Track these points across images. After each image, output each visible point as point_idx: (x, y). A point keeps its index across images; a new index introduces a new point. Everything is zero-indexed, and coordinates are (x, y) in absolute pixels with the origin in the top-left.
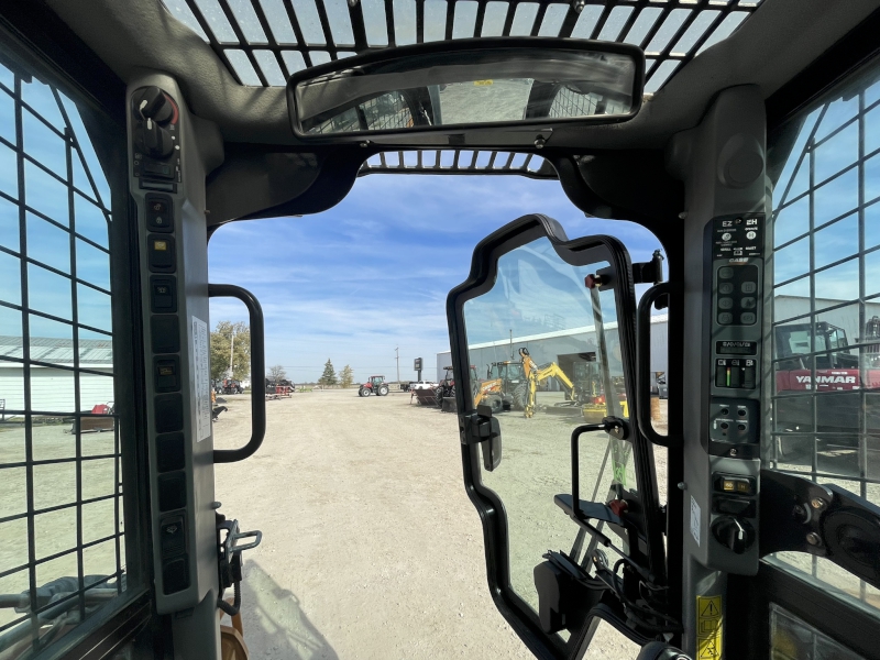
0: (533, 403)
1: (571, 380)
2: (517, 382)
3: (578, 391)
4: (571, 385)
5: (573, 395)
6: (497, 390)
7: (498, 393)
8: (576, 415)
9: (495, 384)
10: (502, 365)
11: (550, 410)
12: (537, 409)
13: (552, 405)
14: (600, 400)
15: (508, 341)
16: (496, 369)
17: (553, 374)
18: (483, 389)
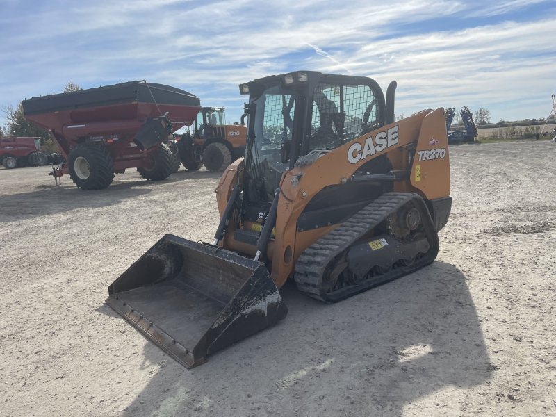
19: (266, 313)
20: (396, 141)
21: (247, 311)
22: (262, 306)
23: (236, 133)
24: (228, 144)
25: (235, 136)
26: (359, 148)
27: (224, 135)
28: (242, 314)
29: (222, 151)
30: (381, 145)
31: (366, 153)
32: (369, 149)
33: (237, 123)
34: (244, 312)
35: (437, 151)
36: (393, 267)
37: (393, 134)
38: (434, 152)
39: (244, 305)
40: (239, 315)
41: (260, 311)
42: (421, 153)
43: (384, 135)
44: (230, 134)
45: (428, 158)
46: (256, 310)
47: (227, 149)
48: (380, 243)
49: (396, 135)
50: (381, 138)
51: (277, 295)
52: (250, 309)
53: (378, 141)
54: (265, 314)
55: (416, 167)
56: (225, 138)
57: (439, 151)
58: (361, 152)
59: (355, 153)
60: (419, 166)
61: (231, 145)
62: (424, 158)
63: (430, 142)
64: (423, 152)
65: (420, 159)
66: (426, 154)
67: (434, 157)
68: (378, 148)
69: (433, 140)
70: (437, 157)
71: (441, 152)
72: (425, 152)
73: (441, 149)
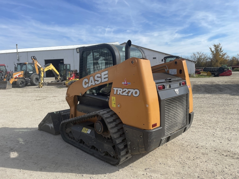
0: (42, 81)
1: (58, 71)
2: (32, 72)
3: (61, 76)
4: (58, 73)
5: (59, 77)
6: (22, 76)
7: (22, 78)
8: (61, 85)
9: (20, 73)
10: (22, 65)
11: (49, 84)
12: (44, 84)
13: (50, 82)
14: (72, 78)
15: (15, 51)
16: (19, 67)
17: (51, 69)
18: (14, 76)
20: (107, 79)
26: (87, 81)
30: (98, 81)
31: (90, 84)
32: (92, 82)
35: (129, 90)
36: (92, 148)
37: (104, 75)
38: (127, 90)
42: (115, 89)
43: (99, 75)
45: (121, 94)
48: (87, 130)
49: (107, 76)
50: (98, 77)
53: (96, 78)
54: (50, 129)
55: (112, 97)
57: (132, 90)
58: (88, 83)
59: (86, 83)
60: (115, 98)
62: (118, 94)
63: (123, 83)
64: (117, 89)
65: (115, 93)
66: (120, 90)
67: (127, 94)
68: (96, 82)
69: (126, 82)
70: (130, 94)
71: (134, 91)
72: (119, 89)
73: (134, 90)
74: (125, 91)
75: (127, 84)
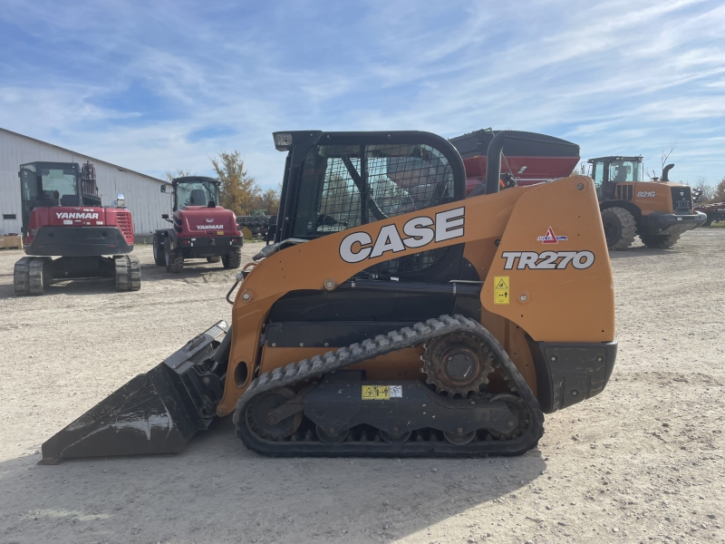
19: (149, 435)
20: (459, 232)
21: (120, 425)
22: (144, 425)
23: (650, 194)
24: (635, 210)
25: (648, 198)
26: (365, 239)
27: (630, 197)
28: (111, 427)
29: (621, 220)
30: (418, 238)
32: (388, 243)
33: (655, 179)
34: (113, 425)
35: (560, 254)
36: (413, 438)
37: (448, 220)
38: (554, 257)
39: (113, 417)
40: (107, 427)
41: (139, 431)
42: (511, 256)
43: (425, 222)
44: (640, 194)
45: (532, 266)
46: (132, 428)
47: (630, 217)
48: (386, 391)
49: (458, 222)
50: (419, 227)
51: (165, 418)
52: (124, 425)
53: (411, 231)
54: (145, 436)
55: (497, 280)
56: (632, 201)
57: (569, 255)
58: (370, 246)
59: (356, 248)
60: (506, 280)
61: (639, 211)
62: (521, 266)
63: (541, 238)
64: (518, 255)
65: (509, 266)
66: (529, 258)
67: (553, 266)
68: (410, 243)
69: (550, 235)
70: (562, 265)
71: (577, 257)
72: (525, 255)
73: (578, 252)
74: (549, 257)
75: (555, 241)
